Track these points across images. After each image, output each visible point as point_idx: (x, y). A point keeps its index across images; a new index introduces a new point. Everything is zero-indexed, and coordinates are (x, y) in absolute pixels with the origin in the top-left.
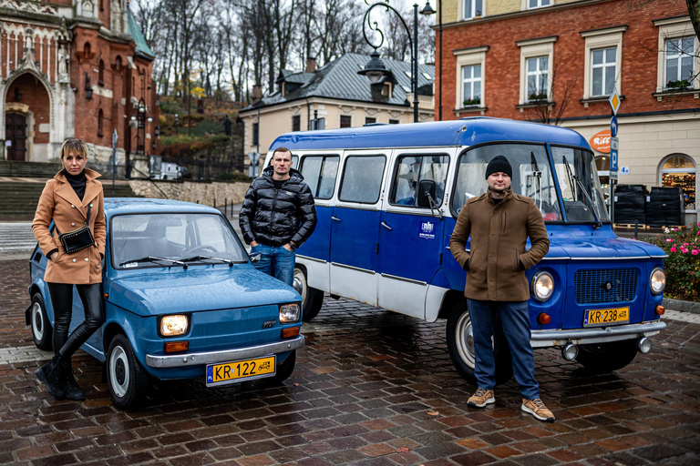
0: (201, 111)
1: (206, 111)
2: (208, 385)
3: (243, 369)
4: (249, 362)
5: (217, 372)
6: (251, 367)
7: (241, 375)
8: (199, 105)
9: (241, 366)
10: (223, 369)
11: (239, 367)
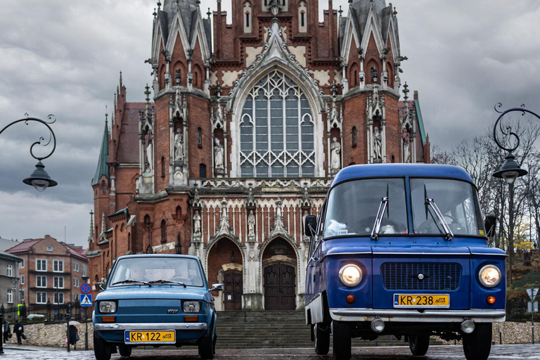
0: (528, 264)
1: (533, 264)
2: (126, 343)
3: (151, 336)
4: (155, 333)
5: (132, 336)
6: (156, 336)
7: (150, 340)
8: (525, 259)
9: (149, 335)
10: (136, 335)
11: (148, 334)
